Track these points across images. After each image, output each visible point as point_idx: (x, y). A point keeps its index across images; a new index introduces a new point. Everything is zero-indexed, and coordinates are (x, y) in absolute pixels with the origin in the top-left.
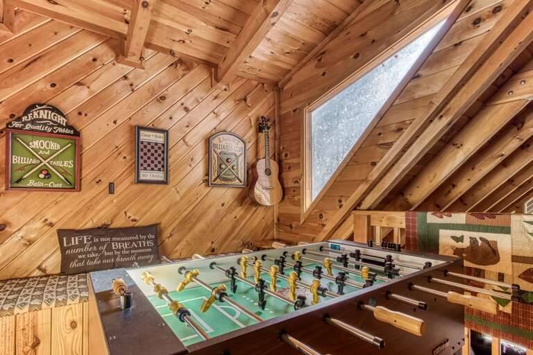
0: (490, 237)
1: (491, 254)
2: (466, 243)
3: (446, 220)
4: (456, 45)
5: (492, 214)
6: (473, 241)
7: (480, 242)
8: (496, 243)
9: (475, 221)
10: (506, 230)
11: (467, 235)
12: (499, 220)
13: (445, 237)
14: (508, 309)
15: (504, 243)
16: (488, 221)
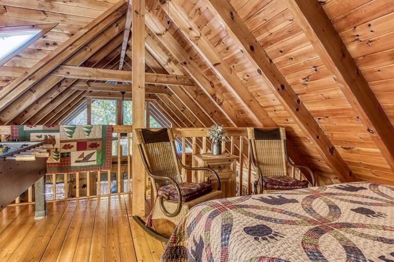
0: (52, 134)
1: (52, 141)
2: (43, 138)
3: (34, 128)
4: (38, 50)
5: (53, 125)
6: (46, 137)
7: (49, 137)
8: (54, 136)
9: (47, 128)
10: (58, 131)
11: (43, 134)
12: (55, 128)
13: (33, 136)
14: (59, 161)
15: (57, 136)
16: (51, 128)
